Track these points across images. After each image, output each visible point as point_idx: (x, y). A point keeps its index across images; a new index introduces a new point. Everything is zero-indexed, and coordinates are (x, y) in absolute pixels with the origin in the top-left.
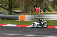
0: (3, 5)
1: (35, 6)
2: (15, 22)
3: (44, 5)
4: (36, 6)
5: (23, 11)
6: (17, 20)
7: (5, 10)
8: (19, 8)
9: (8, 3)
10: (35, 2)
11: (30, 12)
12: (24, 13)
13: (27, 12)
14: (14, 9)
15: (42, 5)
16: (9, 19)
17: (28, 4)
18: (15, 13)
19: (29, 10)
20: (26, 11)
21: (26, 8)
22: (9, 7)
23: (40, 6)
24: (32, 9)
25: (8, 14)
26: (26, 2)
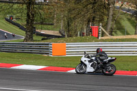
0: (14, 16)
1: (89, 21)
3: (111, 17)
4: (93, 19)
5: (60, 32)
7: (17, 29)
8: (52, 24)
9: (26, 12)
10: (91, 11)
11: (77, 35)
13: (70, 36)
14: (40, 26)
15: (105, 18)
16: (26, 50)
17: (72, 16)
18: (40, 38)
19: (76, 31)
20: (69, 33)
21: (69, 25)
22: (28, 23)
23: (101, 20)
24: (82, 29)
25: (26, 40)
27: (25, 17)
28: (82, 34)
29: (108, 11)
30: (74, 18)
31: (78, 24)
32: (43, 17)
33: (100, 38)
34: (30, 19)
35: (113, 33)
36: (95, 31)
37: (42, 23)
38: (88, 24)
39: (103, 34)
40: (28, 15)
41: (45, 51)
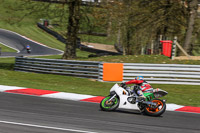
0: (51, 21)
1: (159, 33)
2: (86, 84)
3: (191, 28)
4: (165, 30)
5: (116, 47)
6: (94, 80)
7: (54, 40)
8: (105, 35)
9: (67, 15)
10: (162, 18)
11: (140, 52)
12: (120, 53)
13: (129, 53)
14: (87, 37)
15: (183, 29)
16: (66, 72)
17: (134, 25)
18: (87, 54)
20: (128, 49)
21: (129, 37)
22: (69, 32)
23: (177, 32)
25: (65, 56)
26: (131, 17)
27: (65, 22)
28: (148, 52)
29: (188, 19)
30: (137, 27)
31: (143, 37)
32: (92, 23)
33: (173, 58)
34: (73, 26)
35: (194, 52)
36: (166, 48)
37: (90, 33)
38: (158, 37)
39: (179, 53)
40: (70, 21)
41: (93, 74)
